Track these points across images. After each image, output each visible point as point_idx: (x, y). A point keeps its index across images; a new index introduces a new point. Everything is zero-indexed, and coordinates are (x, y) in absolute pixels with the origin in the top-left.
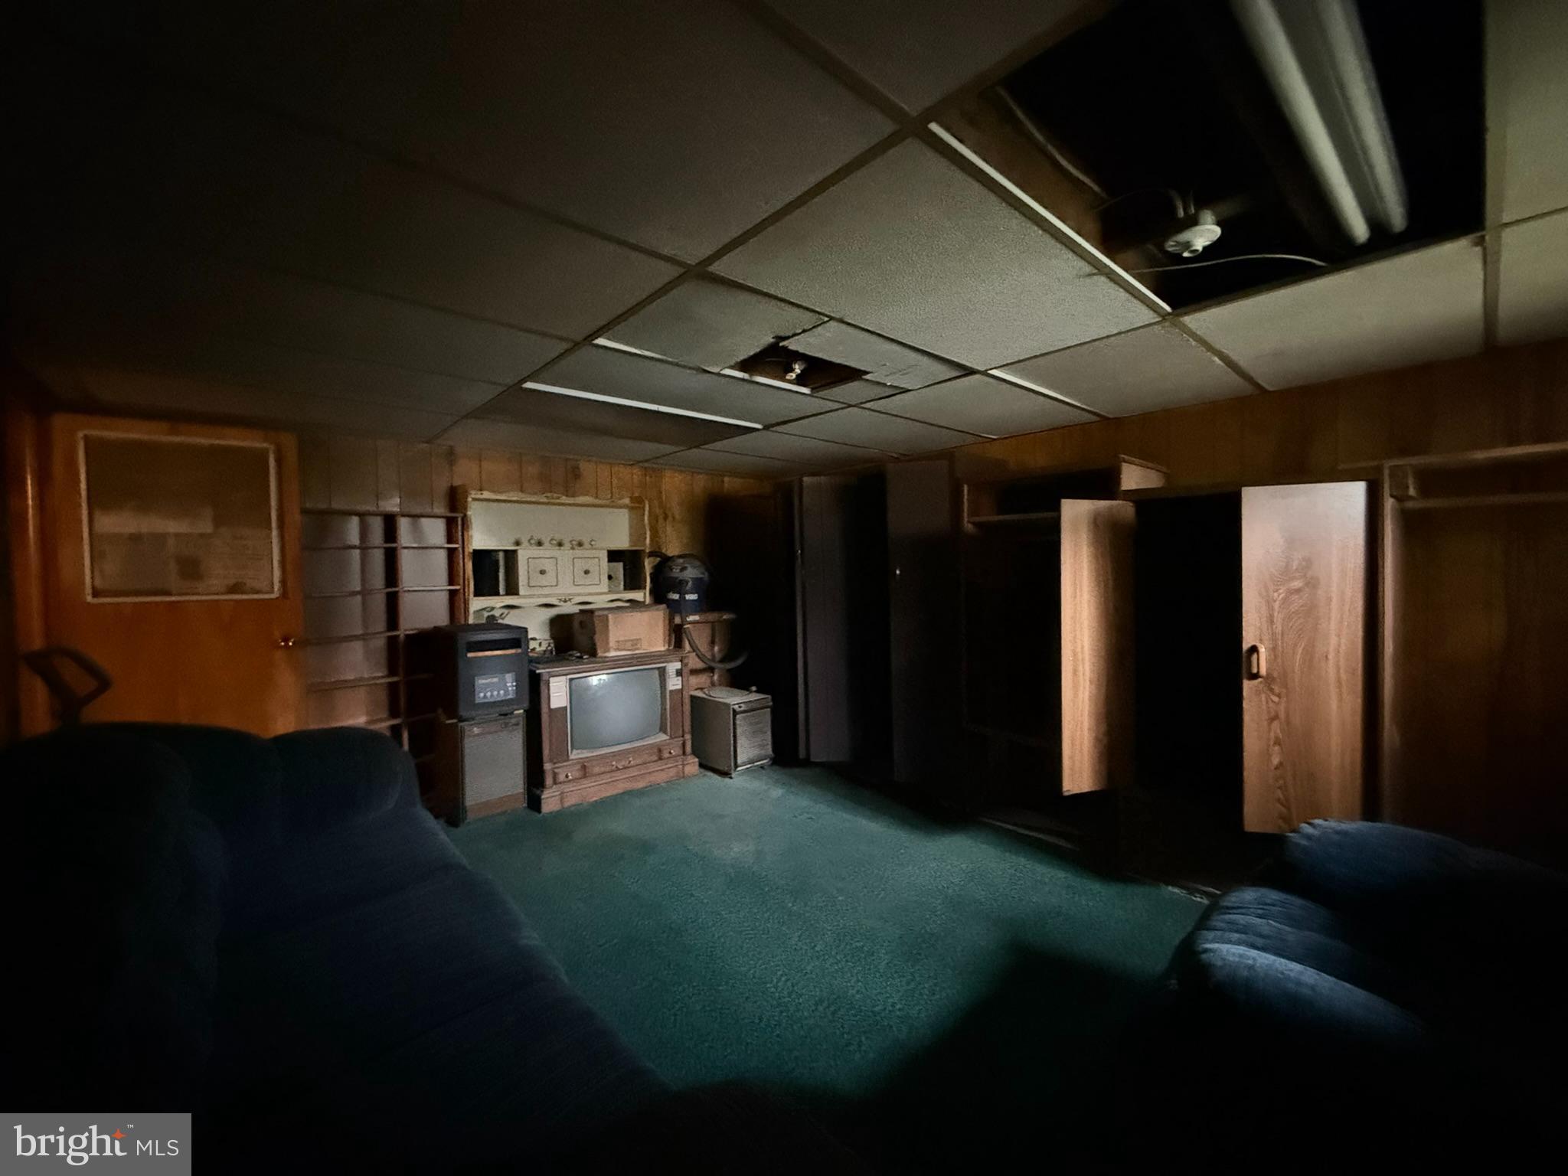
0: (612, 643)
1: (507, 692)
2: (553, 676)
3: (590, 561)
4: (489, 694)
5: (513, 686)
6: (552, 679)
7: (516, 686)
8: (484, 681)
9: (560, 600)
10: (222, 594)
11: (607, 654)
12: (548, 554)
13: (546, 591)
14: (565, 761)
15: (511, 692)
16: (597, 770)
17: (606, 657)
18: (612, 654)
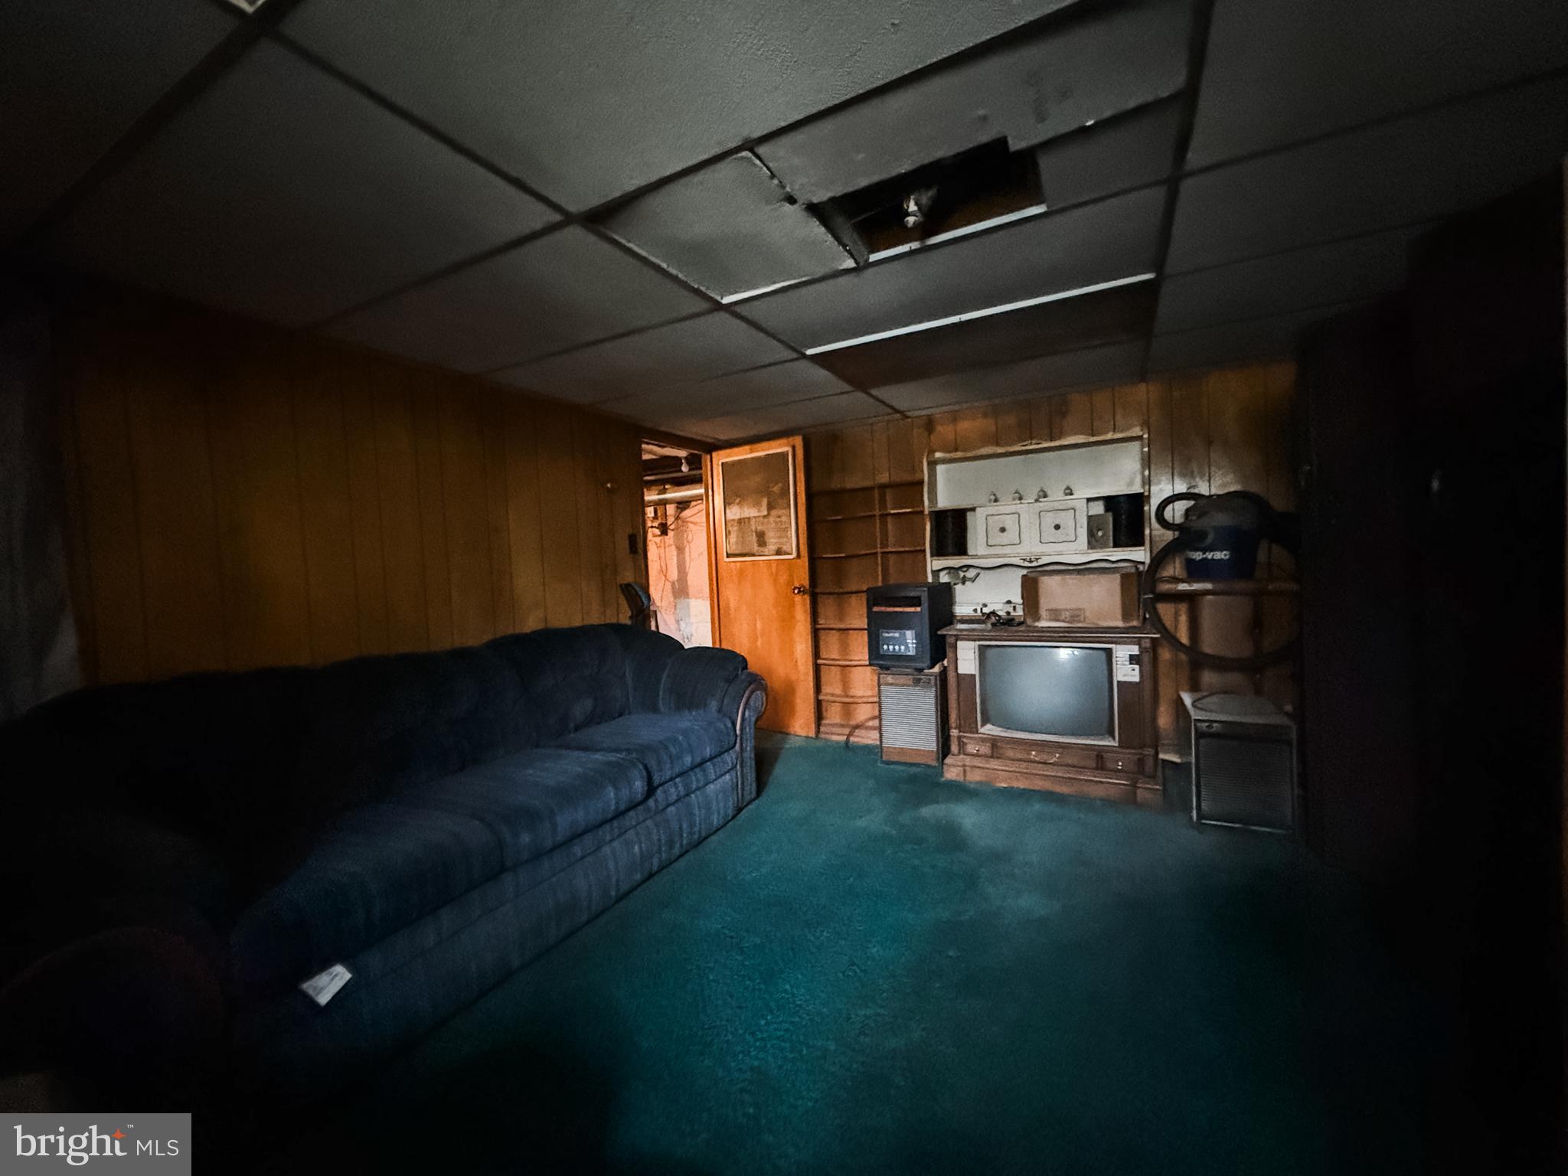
0: (1043, 613)
1: (907, 648)
2: (962, 640)
3: (1063, 514)
4: (897, 647)
5: (913, 643)
6: (960, 644)
7: (916, 643)
8: (887, 635)
9: (1024, 560)
10: (773, 555)
11: (1037, 624)
12: (1008, 509)
13: (1007, 550)
14: (971, 732)
15: (911, 650)
16: (1011, 753)
17: (1035, 627)
18: (1043, 624)
